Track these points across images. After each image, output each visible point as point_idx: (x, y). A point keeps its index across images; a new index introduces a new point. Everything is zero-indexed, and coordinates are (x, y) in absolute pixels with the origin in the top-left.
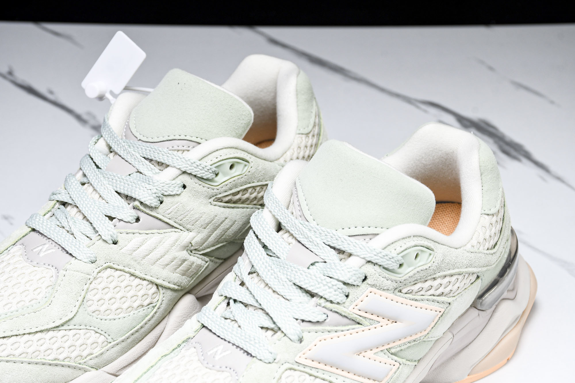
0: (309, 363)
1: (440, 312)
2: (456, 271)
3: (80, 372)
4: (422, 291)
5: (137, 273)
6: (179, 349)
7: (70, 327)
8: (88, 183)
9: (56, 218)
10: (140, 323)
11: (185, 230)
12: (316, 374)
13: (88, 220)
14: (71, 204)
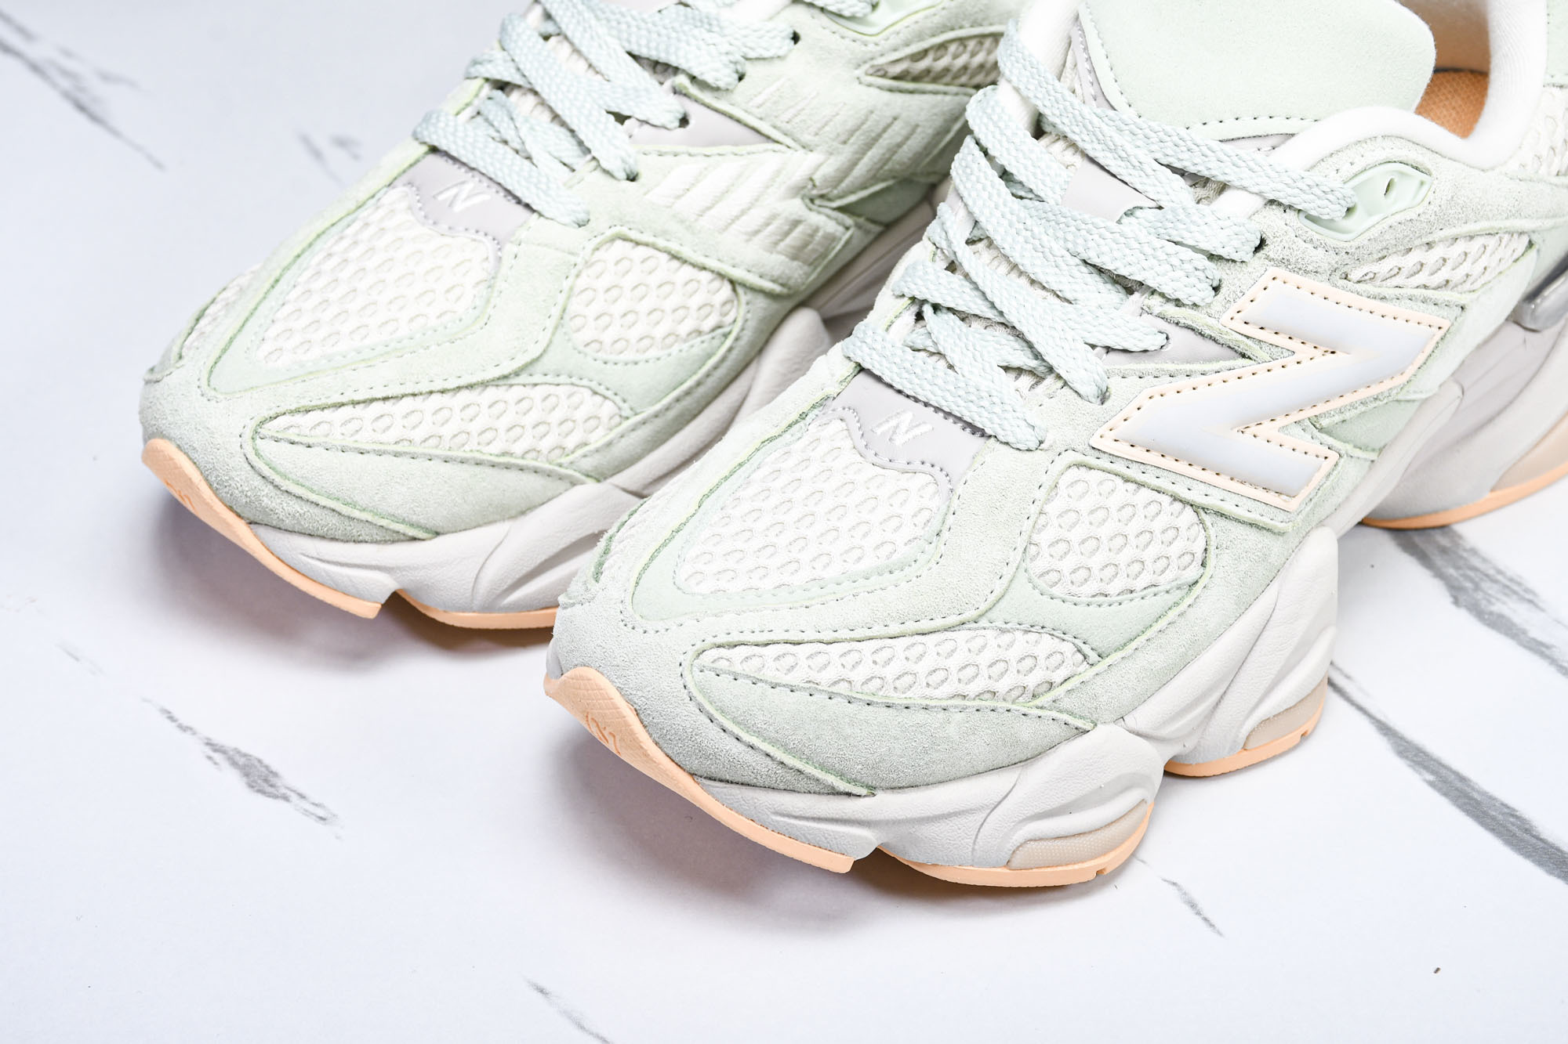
0: (1123, 449)
1: (1440, 328)
2: (1483, 225)
3: (562, 485)
4: (1397, 276)
5: (686, 252)
6: (802, 424)
7: (536, 379)
8: (558, 34)
9: (487, 120)
10: (695, 373)
11: (798, 147)
12: (1141, 478)
13: (563, 124)
14: (519, 87)
